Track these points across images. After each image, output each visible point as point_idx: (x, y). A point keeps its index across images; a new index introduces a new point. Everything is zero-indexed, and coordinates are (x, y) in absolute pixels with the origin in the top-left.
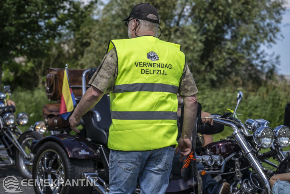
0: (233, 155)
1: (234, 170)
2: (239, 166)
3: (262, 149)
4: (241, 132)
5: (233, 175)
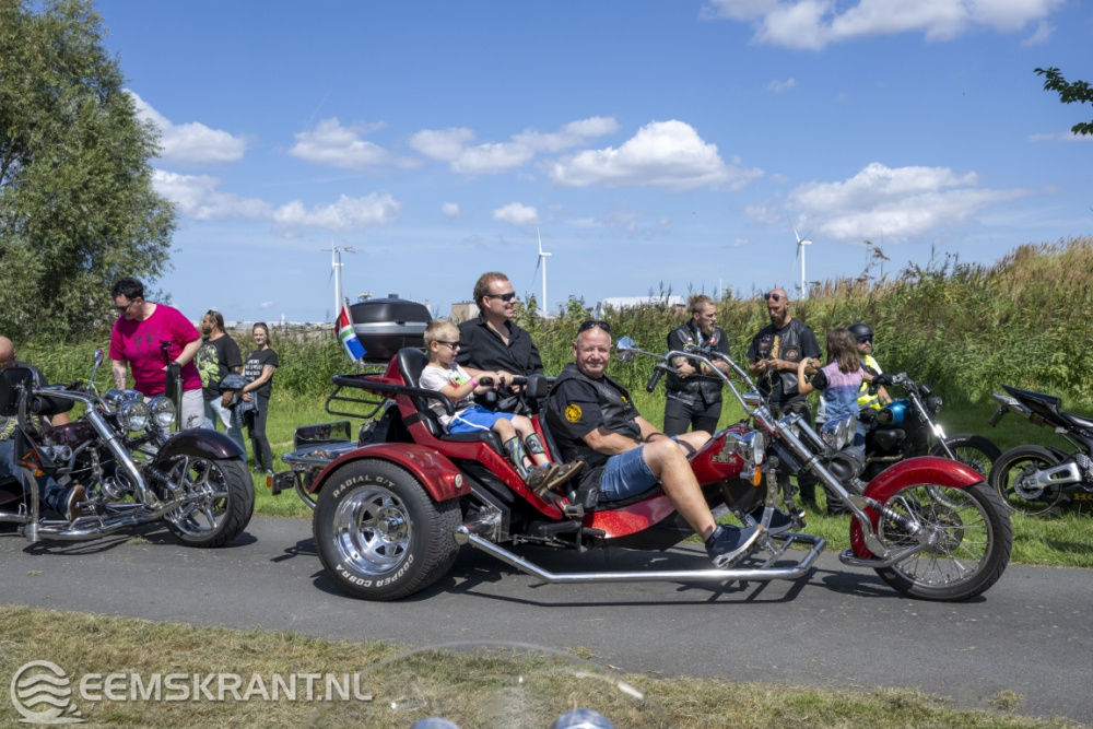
0: (88, 442)
1: (90, 466)
2: (97, 458)
3: (130, 432)
4: (98, 409)
5: (89, 473)
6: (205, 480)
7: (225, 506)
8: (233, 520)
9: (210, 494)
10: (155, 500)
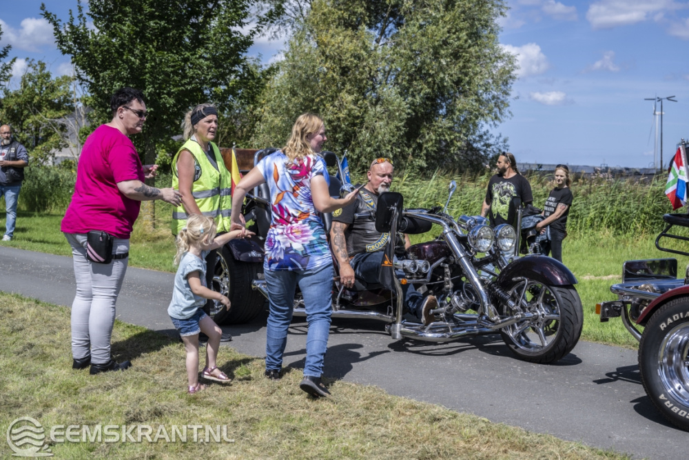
0: (442, 259)
1: (443, 279)
2: (449, 274)
3: (478, 253)
4: (453, 231)
5: (442, 285)
6: (540, 302)
7: (555, 328)
8: (563, 340)
9: (543, 315)
10: (496, 314)
